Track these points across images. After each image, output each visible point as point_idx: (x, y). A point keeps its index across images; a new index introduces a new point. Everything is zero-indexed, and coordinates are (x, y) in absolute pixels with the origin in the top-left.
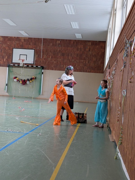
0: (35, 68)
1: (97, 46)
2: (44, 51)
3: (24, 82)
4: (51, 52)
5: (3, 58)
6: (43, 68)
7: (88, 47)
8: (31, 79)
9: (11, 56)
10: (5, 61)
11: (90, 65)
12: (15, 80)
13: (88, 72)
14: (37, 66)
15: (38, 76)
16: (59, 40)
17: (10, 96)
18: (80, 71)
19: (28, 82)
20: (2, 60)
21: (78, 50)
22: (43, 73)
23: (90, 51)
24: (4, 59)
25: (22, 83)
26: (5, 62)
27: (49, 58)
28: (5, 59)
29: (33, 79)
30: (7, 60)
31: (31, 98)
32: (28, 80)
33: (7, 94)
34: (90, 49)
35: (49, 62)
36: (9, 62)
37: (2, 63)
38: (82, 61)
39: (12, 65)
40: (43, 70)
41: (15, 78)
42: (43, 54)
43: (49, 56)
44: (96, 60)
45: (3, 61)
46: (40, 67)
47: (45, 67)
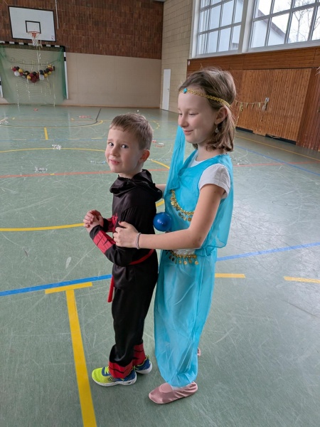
0: (49, 49)
1: (151, 11)
2: (61, 15)
3: (35, 77)
4: (74, 16)
6: (64, 49)
7: (137, 12)
8: (48, 70)
11: (141, 43)
12: (16, 74)
13: (139, 57)
14: (53, 46)
15: (58, 65)
17: (12, 105)
18: (127, 55)
19: (41, 77)
21: (121, 16)
22: (65, 59)
23: (140, 18)
25: (31, 80)
27: (73, 29)
29: (50, 70)
31: (50, 106)
32: (42, 73)
33: (4, 101)
34: (140, 15)
35: (73, 38)
38: (130, 36)
40: (65, 53)
42: (61, 22)
43: (72, 25)
44: (151, 36)
46: (59, 46)
47: (67, 47)
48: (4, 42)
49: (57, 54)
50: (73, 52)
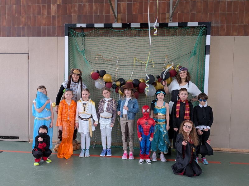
10: (53, 14)
12: (98, 84)
20: (45, 13)
24: (49, 8)
26: (54, 17)
28: (54, 8)
30: (62, 8)
36: (70, 17)
37: (44, 22)
39: (81, 28)
41: (99, 75)
45: (49, 13)
46: (196, 24)
47: (214, 23)
48: (84, 25)
50: (228, 34)
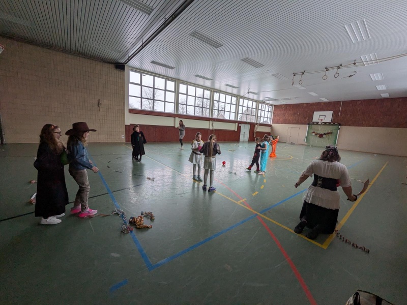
0: (332, 125)
3: (321, 136)
4: (350, 111)
5: (305, 118)
6: (340, 125)
7: (397, 104)
8: (328, 133)
9: (311, 117)
12: (313, 134)
13: (394, 127)
14: (334, 124)
15: (334, 131)
16: (360, 100)
17: (308, 146)
19: (324, 136)
21: (382, 108)
22: (339, 129)
25: (319, 136)
26: (306, 121)
29: (330, 133)
30: (308, 120)
32: (325, 134)
33: (306, 144)
34: (399, 106)
35: (347, 120)
36: (310, 121)
37: (304, 122)
39: (311, 124)
41: (314, 132)
43: (348, 115)
46: (337, 124)
47: (342, 123)
49: (335, 127)
50: (345, 126)
